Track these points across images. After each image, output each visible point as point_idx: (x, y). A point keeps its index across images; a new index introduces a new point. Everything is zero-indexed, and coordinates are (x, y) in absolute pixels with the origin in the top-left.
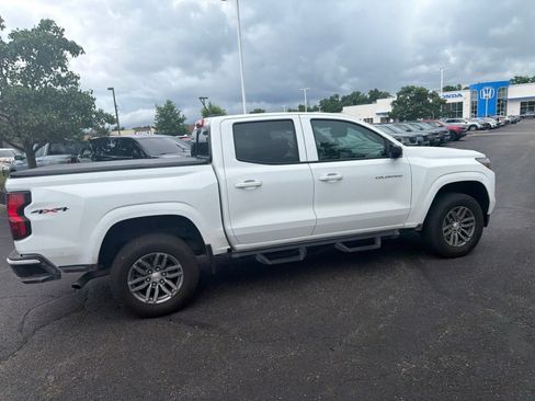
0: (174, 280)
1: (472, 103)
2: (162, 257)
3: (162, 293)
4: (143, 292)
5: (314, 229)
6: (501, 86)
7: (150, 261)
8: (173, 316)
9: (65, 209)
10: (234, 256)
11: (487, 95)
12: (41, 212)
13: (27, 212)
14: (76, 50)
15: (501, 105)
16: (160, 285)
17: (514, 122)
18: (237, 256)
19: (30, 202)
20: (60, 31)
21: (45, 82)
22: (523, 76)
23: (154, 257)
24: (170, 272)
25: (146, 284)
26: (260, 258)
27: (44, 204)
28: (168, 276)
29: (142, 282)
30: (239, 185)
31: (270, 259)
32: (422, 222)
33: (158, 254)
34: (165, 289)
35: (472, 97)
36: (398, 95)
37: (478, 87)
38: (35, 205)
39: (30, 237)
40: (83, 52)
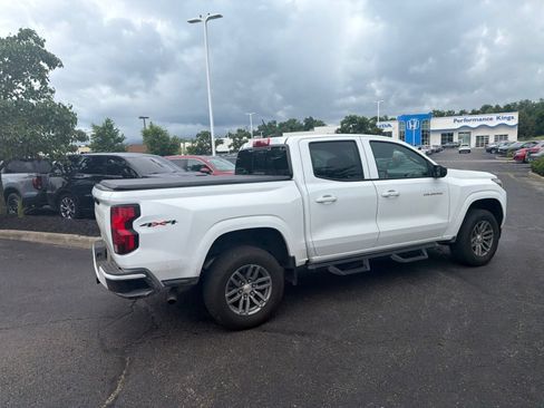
0: (262, 291)
1: (400, 133)
2: (254, 269)
3: (252, 304)
4: (236, 304)
5: (377, 241)
6: (425, 119)
7: (243, 272)
8: (263, 326)
9: (174, 222)
10: (310, 267)
11: (414, 126)
12: (150, 225)
13: (136, 225)
14: (53, 62)
15: (424, 136)
16: (251, 297)
17: (437, 152)
18: (314, 267)
19: (139, 215)
20: (40, 42)
21: (17, 95)
22: (440, 110)
23: (247, 269)
24: (260, 284)
25: (239, 296)
26: (333, 269)
27: (153, 217)
28: (258, 287)
29: (235, 295)
30: (319, 200)
31: (343, 270)
32: (455, 234)
33: (252, 266)
34: (255, 301)
35: (400, 128)
36: (342, 123)
37: (405, 119)
38: (145, 218)
39: (137, 251)
40: (61, 65)
